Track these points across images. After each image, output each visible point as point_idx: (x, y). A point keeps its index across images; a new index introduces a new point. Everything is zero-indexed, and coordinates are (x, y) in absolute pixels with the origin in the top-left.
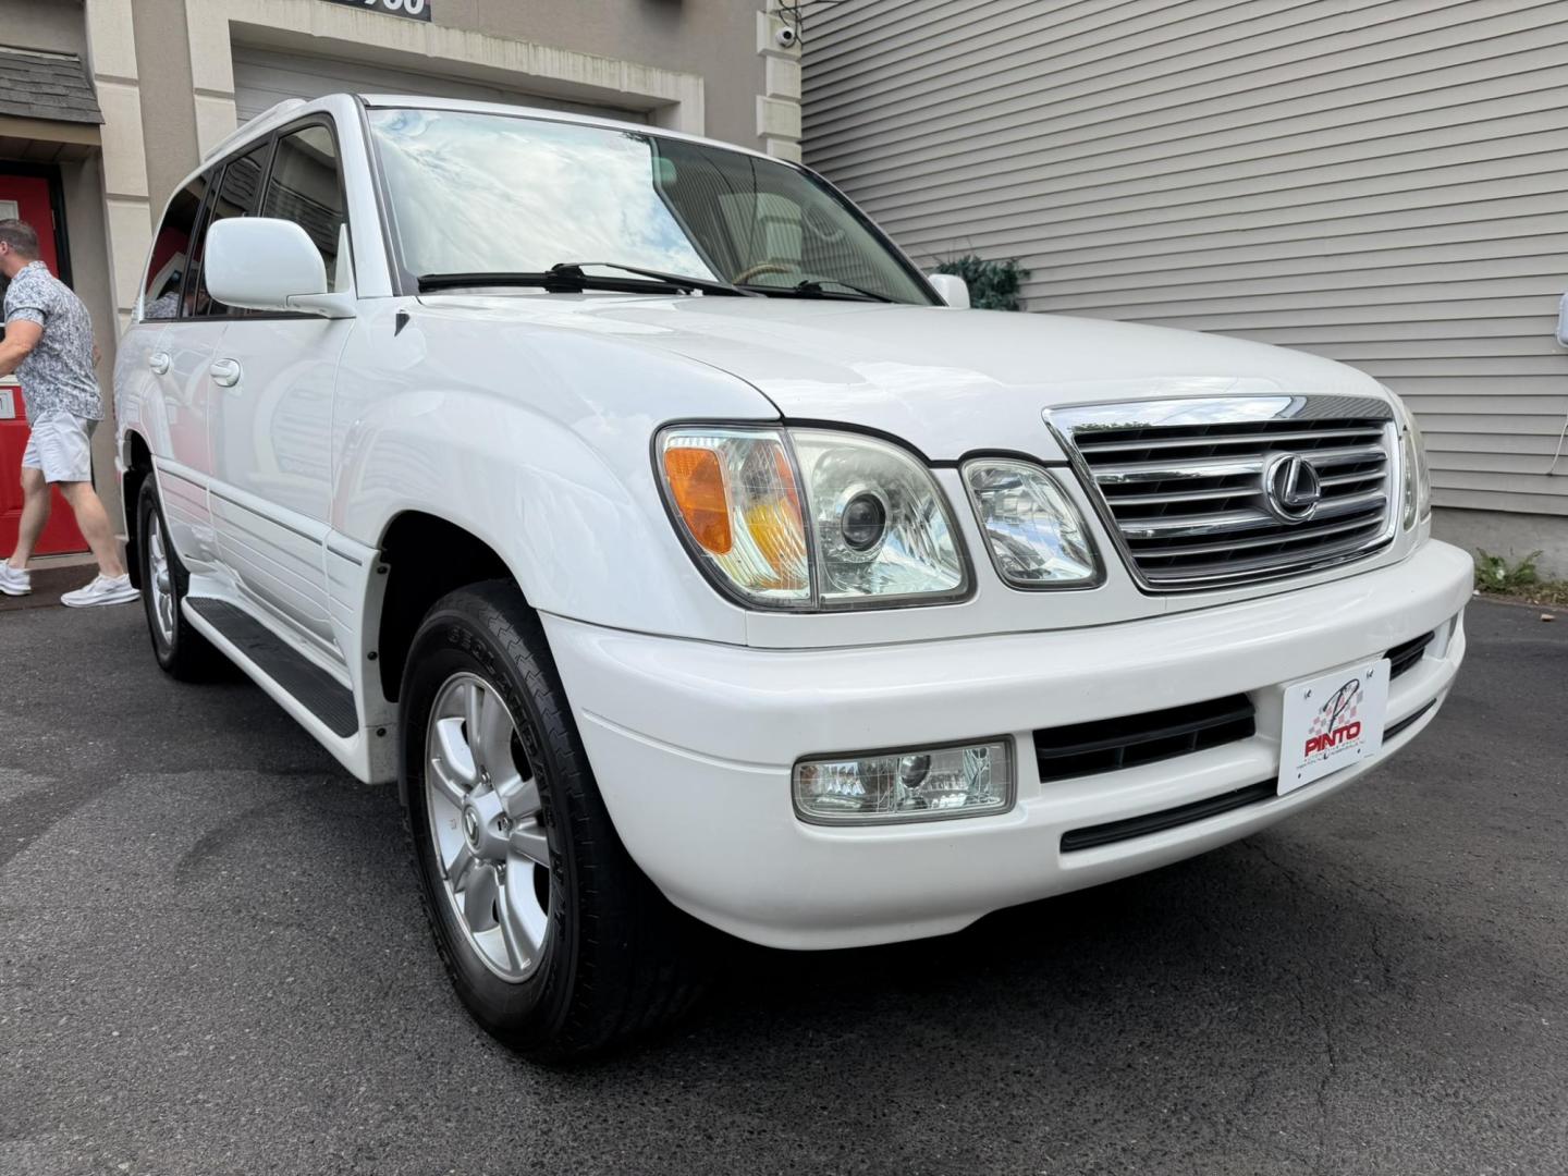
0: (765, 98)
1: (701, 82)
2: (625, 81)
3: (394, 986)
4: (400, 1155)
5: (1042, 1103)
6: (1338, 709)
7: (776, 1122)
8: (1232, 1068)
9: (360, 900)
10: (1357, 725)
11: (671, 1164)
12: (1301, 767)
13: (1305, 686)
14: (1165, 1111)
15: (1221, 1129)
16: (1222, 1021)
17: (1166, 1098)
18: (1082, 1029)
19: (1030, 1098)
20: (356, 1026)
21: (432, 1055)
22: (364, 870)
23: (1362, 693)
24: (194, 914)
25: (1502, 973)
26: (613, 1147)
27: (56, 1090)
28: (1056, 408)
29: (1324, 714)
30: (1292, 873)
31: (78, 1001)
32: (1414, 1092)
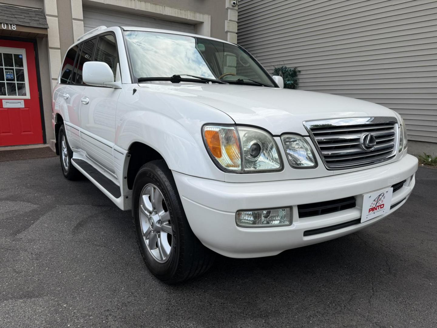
0: (227, 21)
1: (210, 16)
2: (189, 16)
3: (130, 263)
4: (133, 305)
5: (296, 299)
6: (378, 200)
7: (228, 301)
8: (346, 292)
9: (120, 240)
10: (383, 205)
11: (201, 311)
12: (368, 215)
13: (369, 195)
14: (328, 303)
15: (343, 308)
16: (345, 280)
17: (329, 299)
18: (308, 281)
19: (293, 298)
20: (120, 273)
21: (140, 281)
22: (121, 232)
23: (385, 196)
24: (78, 242)
25: (421, 271)
26: (186, 306)
27: (46, 286)
28: (306, 121)
29: (374, 202)
30: (366, 242)
31: (50, 264)
32: (394, 301)
